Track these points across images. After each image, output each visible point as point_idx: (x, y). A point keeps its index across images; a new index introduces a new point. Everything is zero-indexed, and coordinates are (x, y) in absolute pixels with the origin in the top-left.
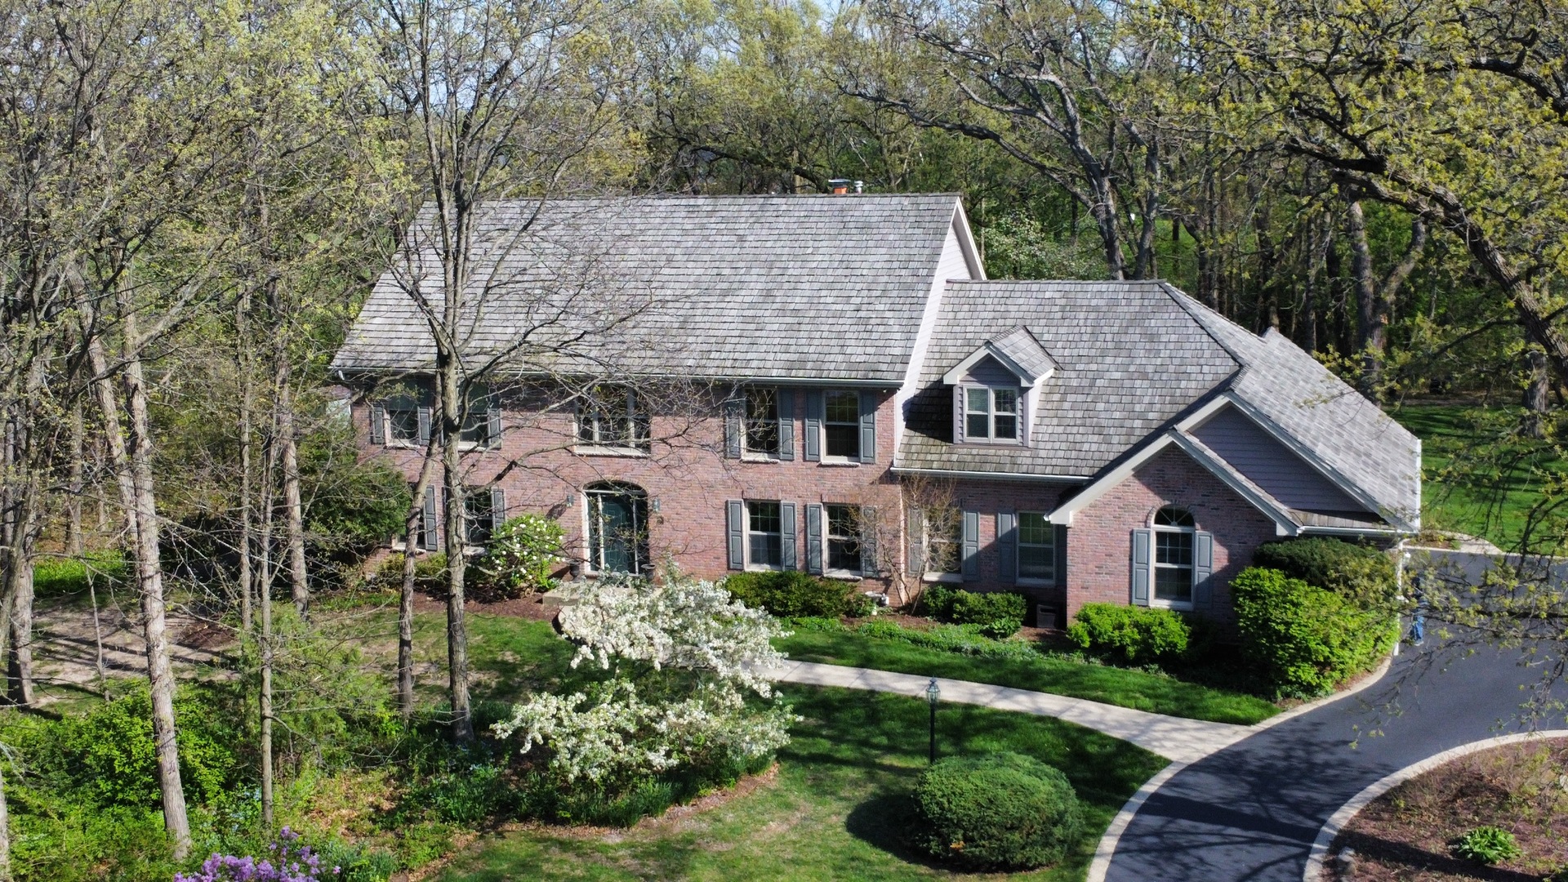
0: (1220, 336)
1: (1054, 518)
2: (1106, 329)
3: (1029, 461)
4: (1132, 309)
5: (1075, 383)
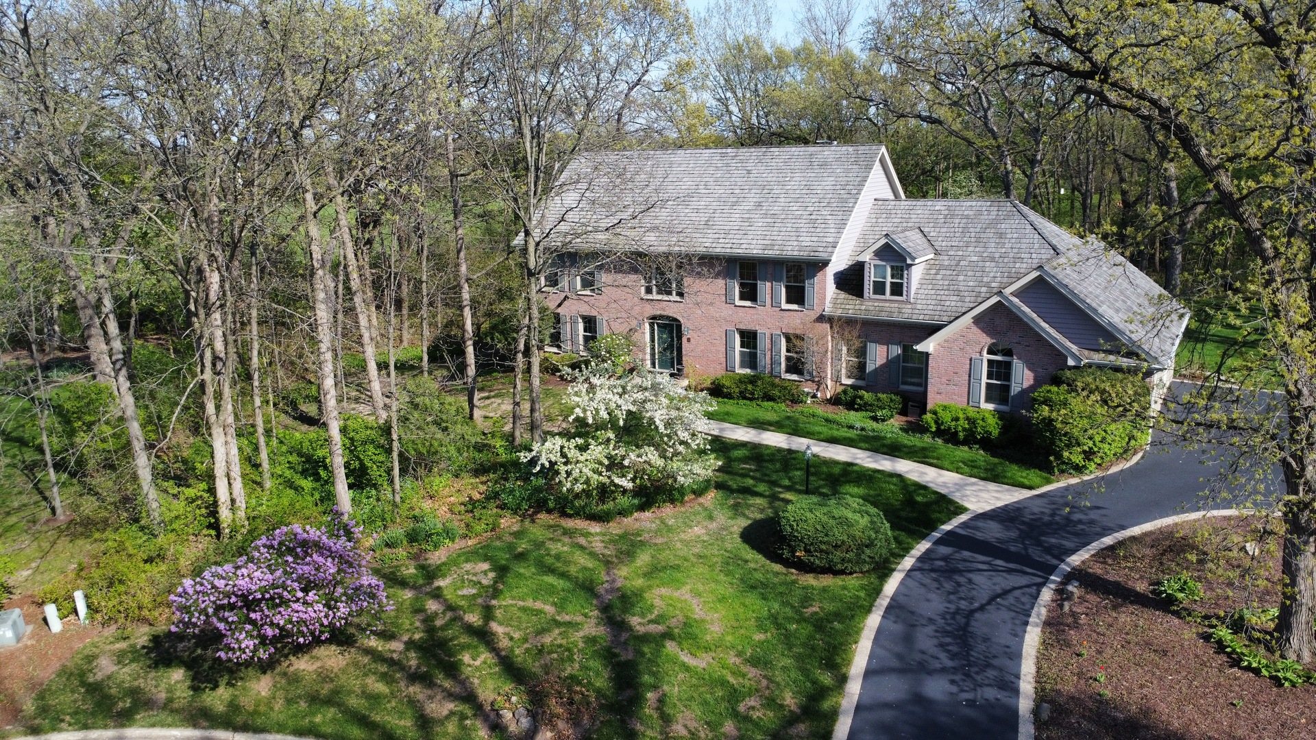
0: (1047, 234)
1: (919, 347)
2: (971, 230)
3: (910, 311)
4: (990, 217)
5: (946, 263)
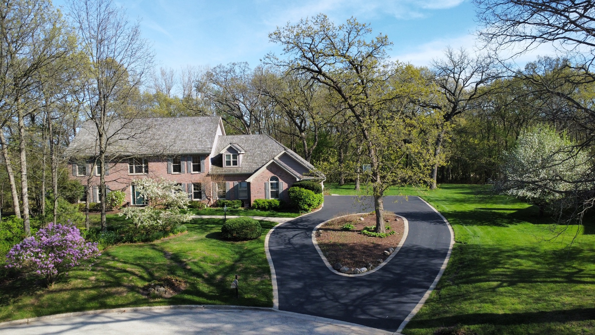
1: (248, 181)
2: (256, 144)
3: (241, 170)
4: (261, 140)
5: (249, 154)
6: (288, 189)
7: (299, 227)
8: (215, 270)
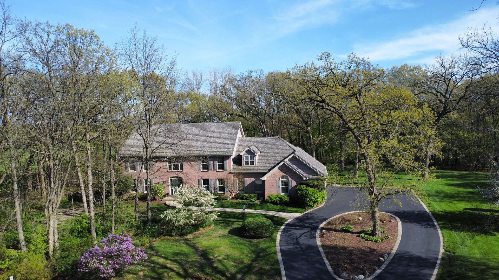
0: (290, 146)
1: (262, 179)
2: (269, 145)
3: (257, 169)
4: (274, 142)
5: (264, 155)
6: (296, 186)
7: (306, 225)
8: (236, 269)
